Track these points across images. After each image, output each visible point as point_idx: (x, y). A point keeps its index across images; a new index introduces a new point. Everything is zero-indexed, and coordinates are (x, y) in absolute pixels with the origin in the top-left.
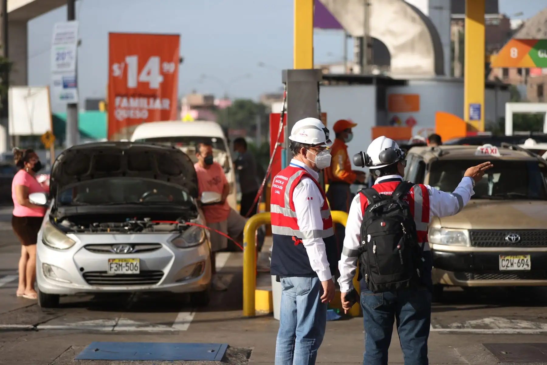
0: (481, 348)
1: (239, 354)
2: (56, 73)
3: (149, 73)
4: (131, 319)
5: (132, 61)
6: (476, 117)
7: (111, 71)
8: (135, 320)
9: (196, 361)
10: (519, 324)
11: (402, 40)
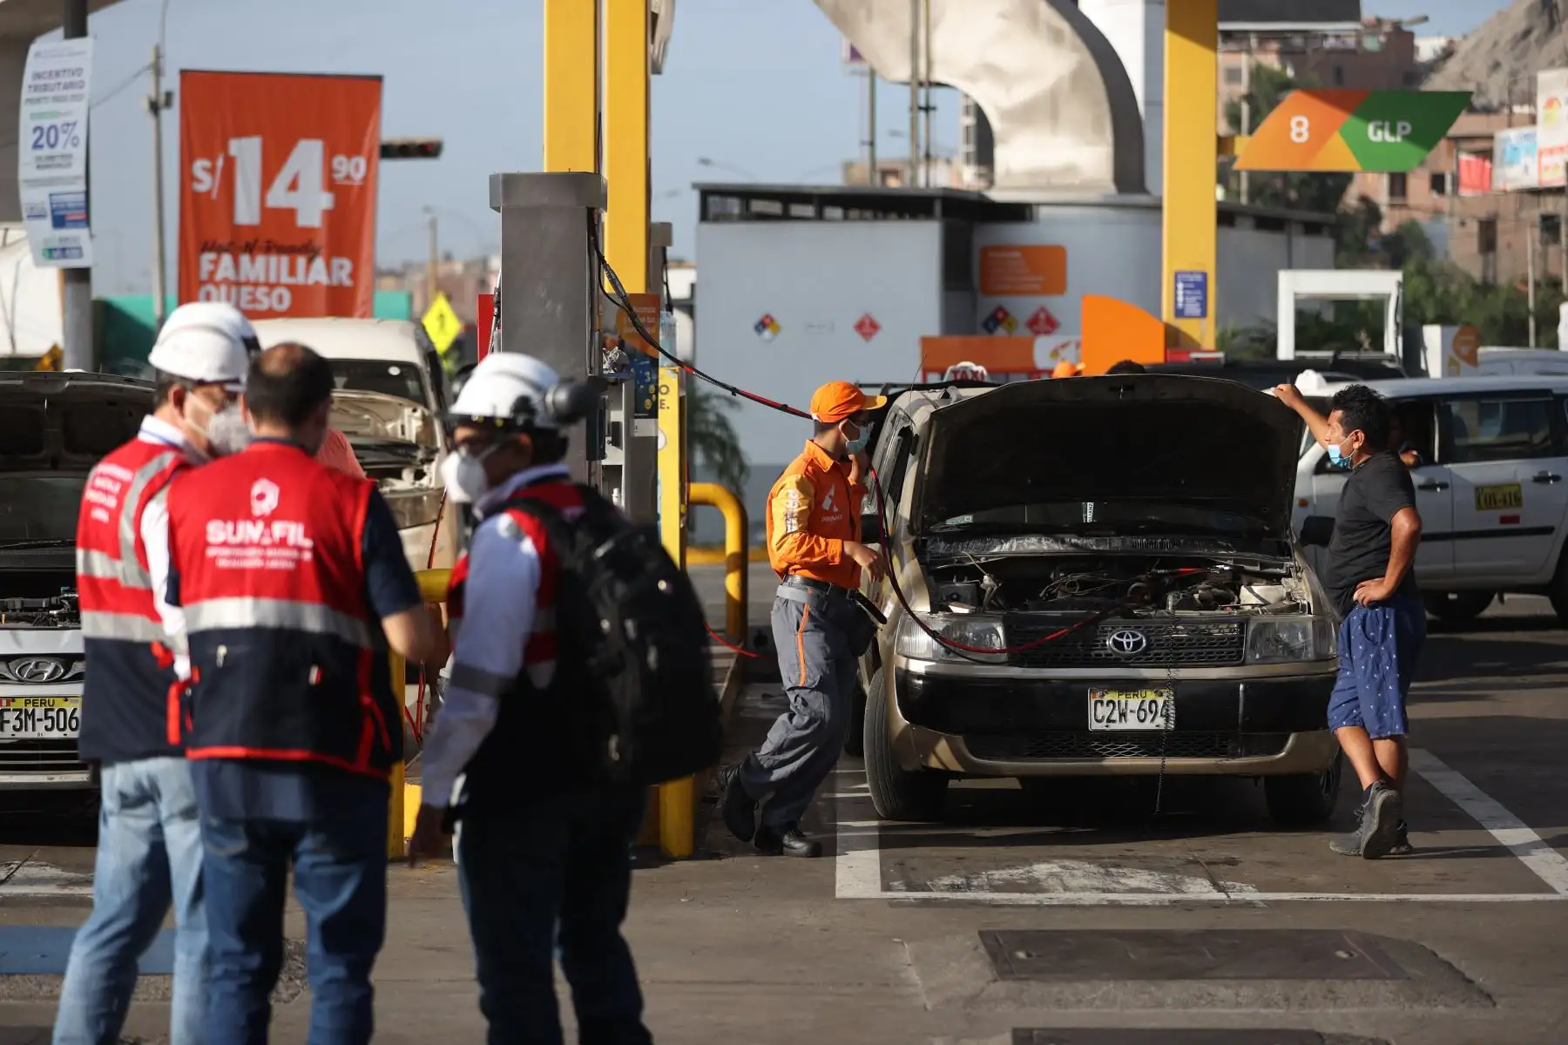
0: (969, 943)
1: (297, 957)
2: (34, 183)
3: (293, 186)
4: (55, 864)
5: (247, 151)
6: (1193, 308)
7: (187, 177)
8: (65, 867)
9: (156, 977)
10: (1123, 881)
11: (1023, 93)
